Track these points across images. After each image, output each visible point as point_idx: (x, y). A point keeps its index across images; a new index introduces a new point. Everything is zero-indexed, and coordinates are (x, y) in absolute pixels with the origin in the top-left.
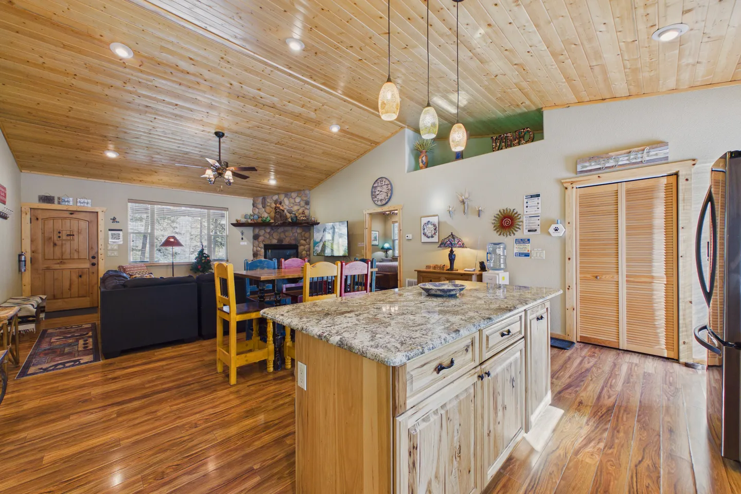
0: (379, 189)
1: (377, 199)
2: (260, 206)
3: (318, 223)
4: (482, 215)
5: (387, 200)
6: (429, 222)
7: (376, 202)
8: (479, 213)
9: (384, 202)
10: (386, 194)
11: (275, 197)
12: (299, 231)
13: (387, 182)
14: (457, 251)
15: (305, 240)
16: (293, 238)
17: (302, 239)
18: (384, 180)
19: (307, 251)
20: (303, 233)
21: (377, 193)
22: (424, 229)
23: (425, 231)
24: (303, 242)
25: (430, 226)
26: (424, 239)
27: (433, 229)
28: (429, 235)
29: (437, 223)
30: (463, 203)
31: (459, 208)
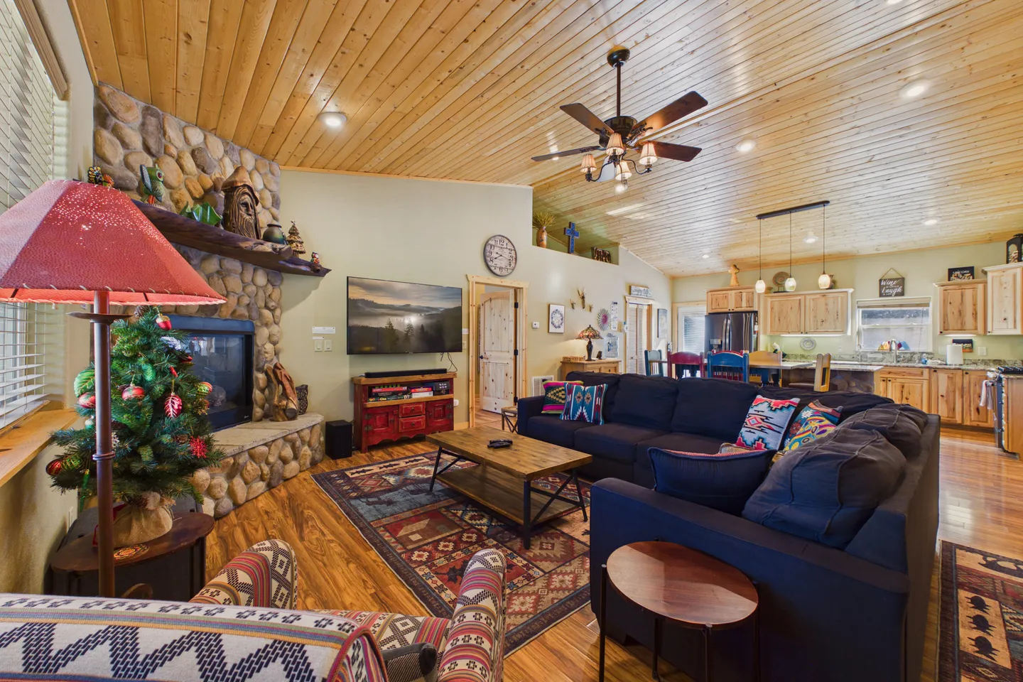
0: (496, 250)
1: (493, 264)
2: (136, 140)
3: (328, 271)
4: (592, 310)
5: (510, 271)
6: (557, 310)
7: (493, 268)
8: (591, 309)
9: (504, 272)
10: (508, 262)
11: (196, 137)
12: (261, 279)
13: (510, 246)
14: (594, 342)
15: (272, 310)
16: (246, 300)
17: (266, 307)
18: (506, 241)
19: (274, 343)
20: (270, 287)
21: (494, 255)
22: (552, 318)
23: (554, 320)
24: (267, 313)
25: (558, 315)
26: (552, 329)
27: (560, 319)
28: (557, 325)
29: (563, 313)
30: (583, 298)
31: (578, 301)
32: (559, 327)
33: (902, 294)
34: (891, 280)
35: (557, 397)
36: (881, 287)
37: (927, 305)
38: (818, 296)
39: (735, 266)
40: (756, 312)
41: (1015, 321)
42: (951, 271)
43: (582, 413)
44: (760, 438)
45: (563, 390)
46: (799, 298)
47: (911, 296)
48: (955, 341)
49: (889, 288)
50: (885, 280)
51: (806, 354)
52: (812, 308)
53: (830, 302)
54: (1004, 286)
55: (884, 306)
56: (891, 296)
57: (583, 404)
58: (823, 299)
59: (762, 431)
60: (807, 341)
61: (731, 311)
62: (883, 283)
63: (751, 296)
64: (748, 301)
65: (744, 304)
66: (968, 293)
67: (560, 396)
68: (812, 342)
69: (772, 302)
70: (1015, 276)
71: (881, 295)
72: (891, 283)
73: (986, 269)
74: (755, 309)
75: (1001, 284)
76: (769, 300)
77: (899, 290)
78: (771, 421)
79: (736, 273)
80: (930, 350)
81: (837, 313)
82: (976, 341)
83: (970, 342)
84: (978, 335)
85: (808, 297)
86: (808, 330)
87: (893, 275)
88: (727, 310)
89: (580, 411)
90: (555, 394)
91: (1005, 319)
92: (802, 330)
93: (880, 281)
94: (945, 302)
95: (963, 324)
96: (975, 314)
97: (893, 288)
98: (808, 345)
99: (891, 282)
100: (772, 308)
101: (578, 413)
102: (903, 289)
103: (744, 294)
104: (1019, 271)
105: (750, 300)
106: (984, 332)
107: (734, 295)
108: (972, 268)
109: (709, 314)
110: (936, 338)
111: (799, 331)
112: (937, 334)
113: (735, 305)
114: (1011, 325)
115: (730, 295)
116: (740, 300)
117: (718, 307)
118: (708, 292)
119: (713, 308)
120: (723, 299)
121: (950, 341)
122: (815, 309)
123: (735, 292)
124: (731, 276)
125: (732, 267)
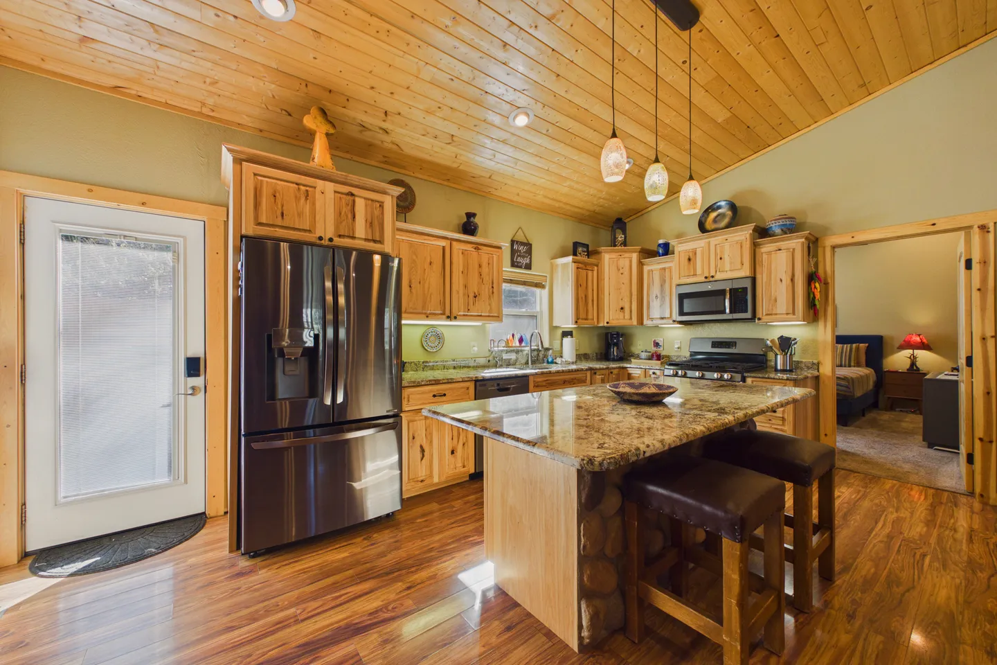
33: (528, 267)
34: (522, 244)
36: (513, 252)
37: (539, 285)
38: (469, 247)
39: (323, 112)
41: (631, 311)
42: (576, 245)
46: (443, 243)
47: (536, 272)
48: (565, 335)
49: (519, 256)
50: (517, 242)
51: (432, 359)
52: (461, 269)
53: (485, 261)
54: (621, 271)
56: (520, 267)
58: (475, 254)
60: (430, 332)
62: (515, 247)
63: (377, 212)
64: (370, 224)
65: (361, 230)
66: (590, 273)
68: (439, 337)
70: (631, 261)
71: (514, 265)
73: (600, 249)
74: (387, 249)
75: (619, 270)
77: (528, 261)
81: (493, 283)
82: (574, 332)
83: (570, 335)
85: (457, 246)
86: (455, 312)
87: (520, 237)
88: (312, 238)
91: (622, 308)
92: (448, 313)
93: (513, 242)
94: (578, 285)
95: (587, 314)
96: (593, 301)
97: (523, 257)
98: (433, 342)
99: (521, 248)
102: (530, 260)
103: (360, 204)
104: (635, 256)
105: (376, 223)
106: (598, 322)
107: (330, 195)
108: (587, 246)
109: (242, 237)
110: (553, 328)
111: (444, 314)
112: (554, 325)
113: (337, 227)
114: (627, 316)
115: (318, 190)
116: (350, 216)
117: (279, 222)
118: (238, 161)
119: (263, 220)
120: (297, 199)
121: (559, 332)
122: (465, 272)
123: (330, 187)
124: (312, 141)
125: (314, 111)
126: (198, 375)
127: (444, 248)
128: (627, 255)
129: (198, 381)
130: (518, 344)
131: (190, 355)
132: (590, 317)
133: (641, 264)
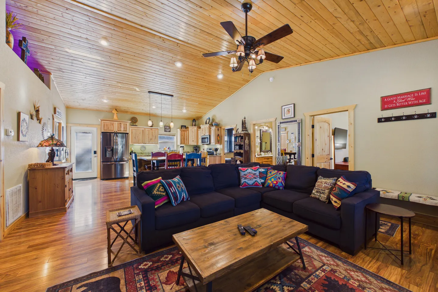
6: (24, 119)
22: (22, 127)
25: (25, 124)
26: (21, 138)
27: (26, 127)
28: (24, 134)
29: (28, 122)
30: (37, 111)
31: (34, 113)
32: (25, 136)
33: (170, 131)
34: (167, 126)
35: (161, 191)
36: (165, 128)
37: (175, 136)
38: (149, 129)
39: (116, 110)
40: (128, 134)
42: (182, 126)
43: (183, 197)
44: (256, 181)
45: (160, 186)
47: (172, 132)
48: (181, 147)
51: (143, 152)
52: (147, 134)
53: (153, 132)
54: (193, 132)
55: (165, 135)
56: (167, 132)
57: (183, 191)
58: (151, 130)
59: (255, 178)
60: (142, 147)
61: (116, 132)
63: (125, 126)
65: (122, 129)
66: (185, 133)
67: (161, 190)
68: (145, 148)
69: (132, 129)
71: (165, 131)
72: (167, 127)
73: (189, 127)
74: (128, 132)
76: (131, 129)
77: (169, 130)
78: (257, 174)
79: (117, 113)
80: (176, 150)
82: (184, 146)
83: (183, 147)
84: (185, 145)
85: (146, 129)
86: (146, 142)
88: (113, 131)
89: (183, 195)
90: (158, 190)
91: (193, 141)
93: (165, 126)
94: (181, 135)
95: (184, 142)
96: (187, 139)
97: (168, 129)
98: (143, 149)
100: (132, 133)
101: (182, 197)
102: (170, 130)
103: (122, 125)
104: (196, 128)
105: (125, 128)
106: (188, 144)
107: (117, 124)
108: (185, 126)
109: (102, 132)
110: (177, 146)
111: (143, 143)
112: (178, 145)
113: (118, 129)
114: (194, 143)
115: (114, 124)
116: (120, 127)
117: (108, 129)
118: (101, 120)
119: (105, 129)
120: (111, 125)
121: (180, 146)
122: (149, 134)
123: (117, 122)
124: (114, 114)
125: (114, 110)
126: (96, 154)
127: (143, 130)
128: (194, 128)
129: (96, 155)
130: (167, 149)
131: (94, 150)
132: (186, 143)
133: (197, 130)
